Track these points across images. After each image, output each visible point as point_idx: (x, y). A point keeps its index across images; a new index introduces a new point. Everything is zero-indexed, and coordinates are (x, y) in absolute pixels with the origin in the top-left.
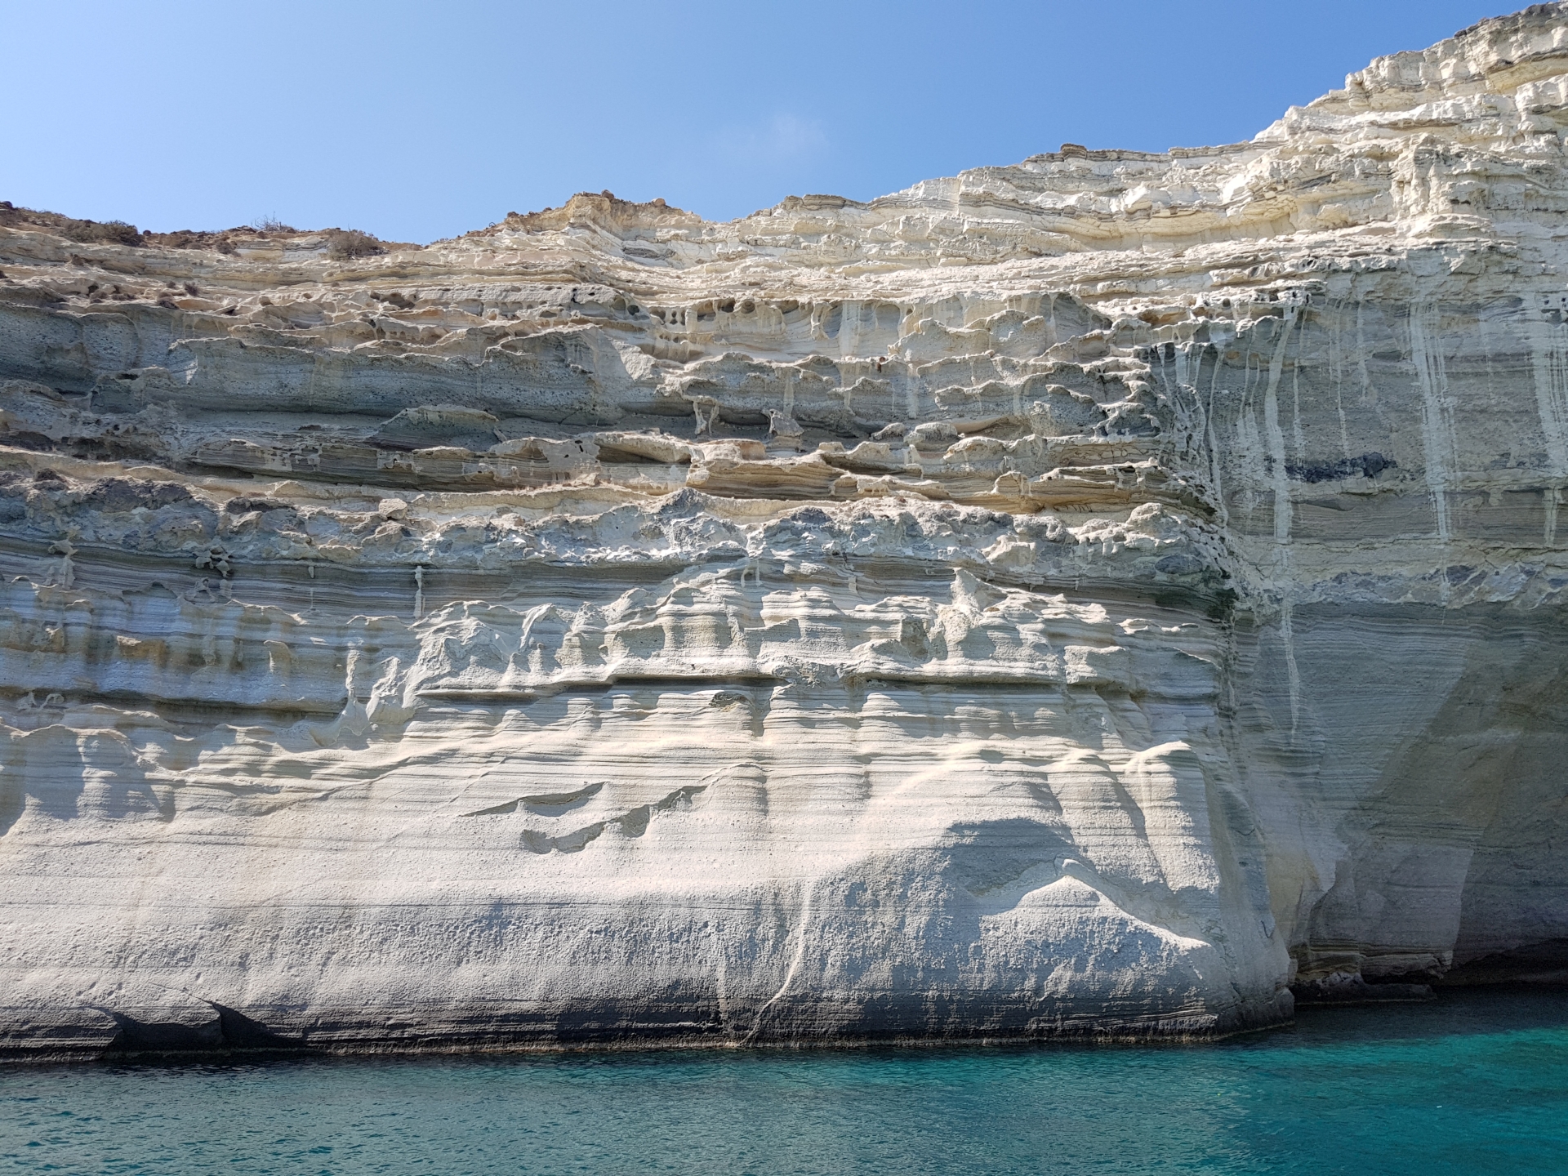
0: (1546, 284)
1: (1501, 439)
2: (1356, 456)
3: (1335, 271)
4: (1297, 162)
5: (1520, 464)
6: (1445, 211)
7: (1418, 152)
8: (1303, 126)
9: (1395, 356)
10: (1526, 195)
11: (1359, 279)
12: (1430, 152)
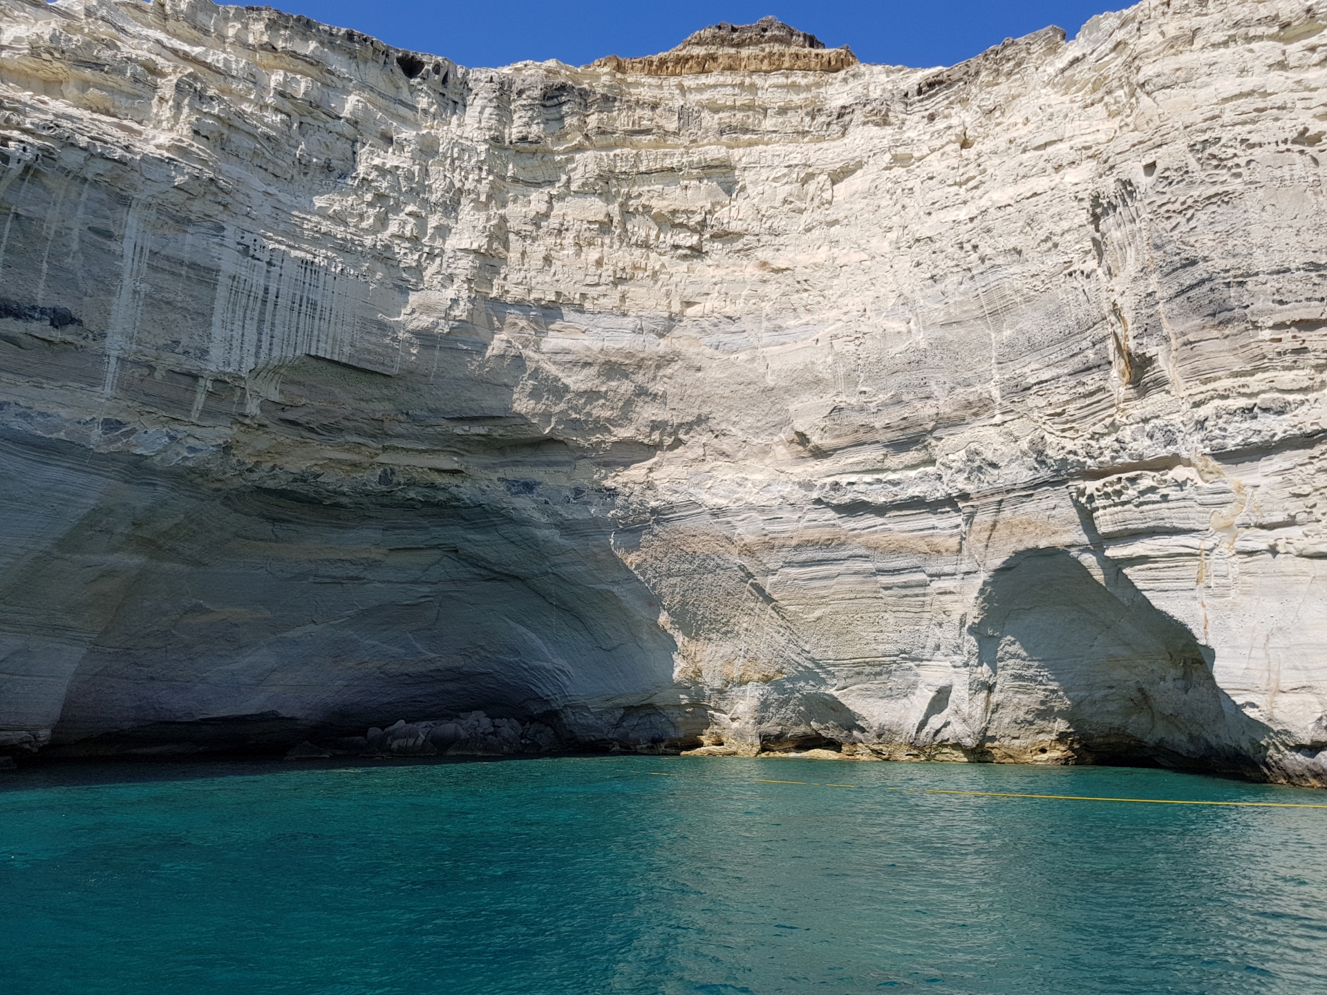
0: (247, 224)
1: (177, 329)
2: (48, 306)
3: (72, 145)
4: (78, 40)
5: (186, 352)
6: (186, 136)
7: (180, 80)
8: (99, 14)
9: (108, 235)
10: (254, 152)
11: (92, 159)
12: (190, 85)
